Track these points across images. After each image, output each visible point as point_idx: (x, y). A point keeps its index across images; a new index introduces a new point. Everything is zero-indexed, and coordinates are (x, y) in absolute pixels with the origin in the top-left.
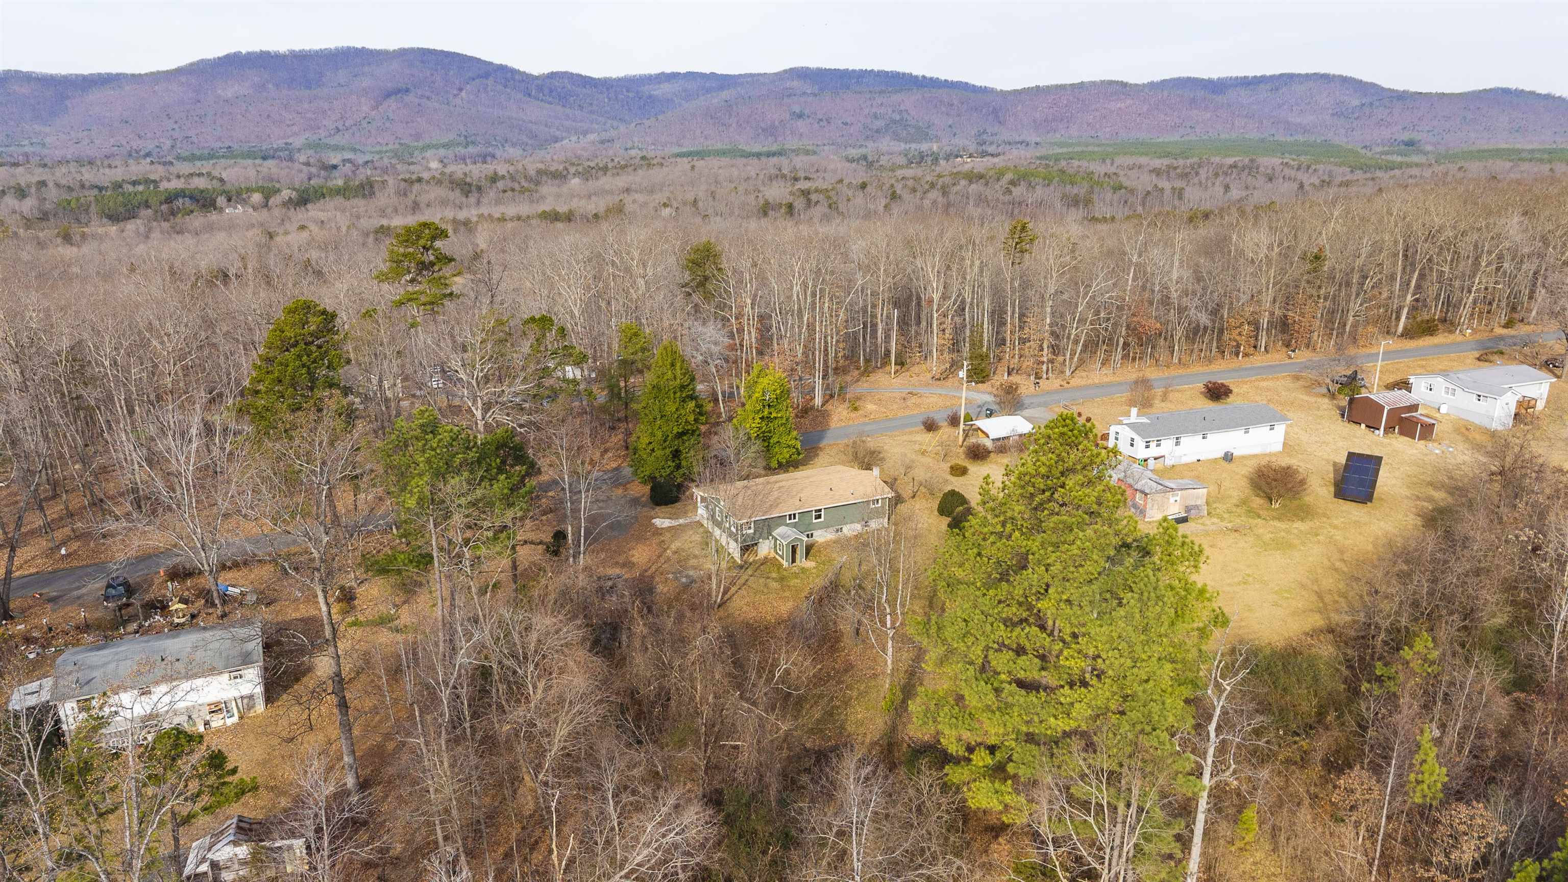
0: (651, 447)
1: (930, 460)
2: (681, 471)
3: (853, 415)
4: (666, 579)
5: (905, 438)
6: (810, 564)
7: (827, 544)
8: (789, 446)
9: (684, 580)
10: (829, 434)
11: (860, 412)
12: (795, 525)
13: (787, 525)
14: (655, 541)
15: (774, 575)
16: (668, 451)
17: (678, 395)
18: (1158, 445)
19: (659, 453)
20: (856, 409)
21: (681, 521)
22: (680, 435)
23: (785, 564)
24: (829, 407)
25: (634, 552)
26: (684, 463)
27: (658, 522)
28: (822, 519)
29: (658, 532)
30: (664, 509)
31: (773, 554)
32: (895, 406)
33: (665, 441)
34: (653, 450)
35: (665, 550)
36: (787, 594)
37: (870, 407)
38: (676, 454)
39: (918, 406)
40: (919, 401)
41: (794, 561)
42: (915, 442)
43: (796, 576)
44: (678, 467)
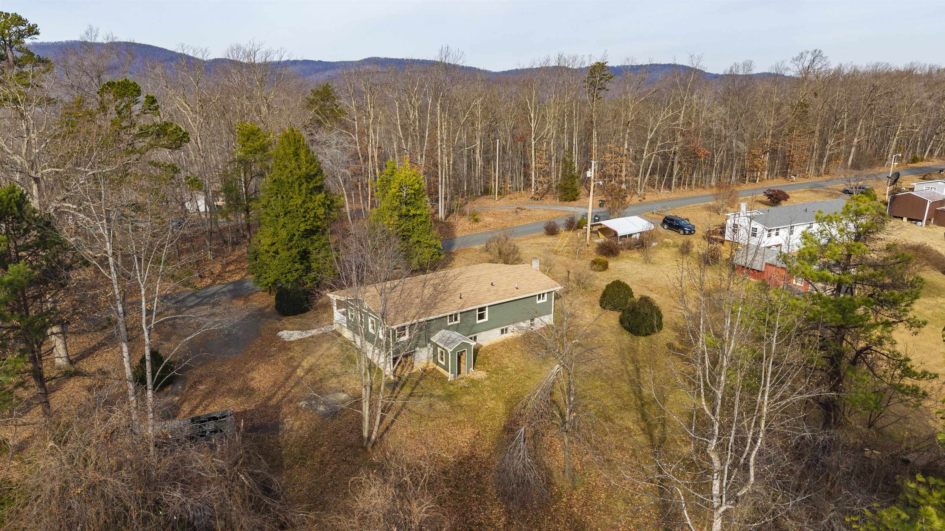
0: (274, 248)
1: (565, 258)
2: (312, 275)
3: (475, 226)
4: (298, 409)
5: (532, 241)
6: (480, 375)
7: (493, 348)
8: (430, 246)
9: (322, 408)
10: (458, 242)
11: (480, 223)
12: (456, 328)
13: (448, 328)
14: (282, 357)
15: (439, 392)
16: (294, 251)
17: (305, 185)
18: (777, 234)
19: (284, 254)
20: (476, 221)
21: (314, 332)
22: (309, 233)
23: (450, 376)
24: (451, 219)
25: (255, 374)
26: (314, 265)
27: (285, 334)
28: (486, 319)
29: (286, 346)
30: (292, 319)
31: (432, 365)
32: (510, 218)
33: (290, 240)
34: (276, 252)
35: (295, 369)
36: (461, 417)
37: (488, 219)
38: (304, 255)
39: (530, 217)
40: (529, 214)
41: (459, 373)
42: (543, 244)
43: (466, 390)
44: (308, 269)
